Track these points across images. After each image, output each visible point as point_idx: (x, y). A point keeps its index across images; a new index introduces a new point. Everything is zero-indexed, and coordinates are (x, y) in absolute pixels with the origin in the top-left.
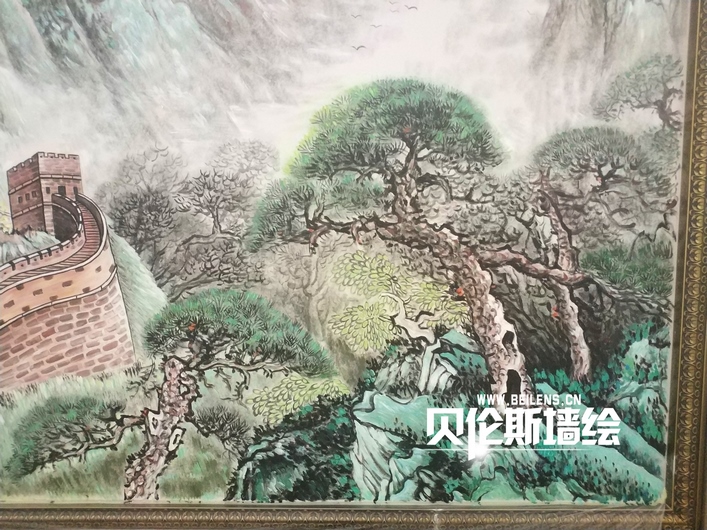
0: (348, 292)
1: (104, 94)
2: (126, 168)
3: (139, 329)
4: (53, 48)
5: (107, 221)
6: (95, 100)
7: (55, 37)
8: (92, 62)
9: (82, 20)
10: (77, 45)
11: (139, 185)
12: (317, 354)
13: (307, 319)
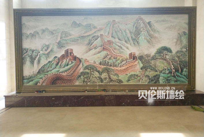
0: (159, 64)
1: (138, 47)
2: (140, 54)
3: (140, 68)
4: (134, 43)
5: (138, 58)
6: (137, 48)
7: (134, 42)
8: (137, 44)
9: (137, 41)
10: (136, 43)
11: (141, 55)
12: (156, 70)
13: (155, 67)
